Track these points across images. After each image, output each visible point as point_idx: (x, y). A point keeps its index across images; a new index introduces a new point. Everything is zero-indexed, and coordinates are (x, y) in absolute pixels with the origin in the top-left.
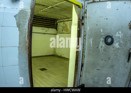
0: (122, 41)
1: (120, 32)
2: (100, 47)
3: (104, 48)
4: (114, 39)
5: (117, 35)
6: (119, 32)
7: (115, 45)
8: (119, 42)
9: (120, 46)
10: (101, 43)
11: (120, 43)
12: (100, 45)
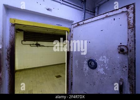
0: (107, 67)
1: (105, 57)
2: (84, 69)
3: (88, 71)
4: (98, 63)
5: (101, 59)
6: (103, 56)
7: (99, 70)
8: (104, 67)
9: (105, 73)
10: (85, 65)
11: (105, 69)
12: (84, 68)
